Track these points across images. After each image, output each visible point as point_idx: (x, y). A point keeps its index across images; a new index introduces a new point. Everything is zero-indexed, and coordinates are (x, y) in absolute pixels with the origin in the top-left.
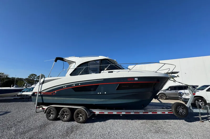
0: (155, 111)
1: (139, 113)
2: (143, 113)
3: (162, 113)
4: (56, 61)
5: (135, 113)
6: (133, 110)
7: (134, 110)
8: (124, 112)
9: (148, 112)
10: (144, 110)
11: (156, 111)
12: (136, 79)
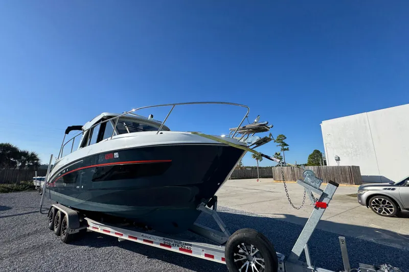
0: (188, 244)
1: (152, 242)
2: (161, 244)
3: (206, 255)
4: (67, 132)
5: (144, 240)
6: (142, 234)
7: (145, 234)
8: (125, 233)
9: (172, 243)
10: (162, 238)
11: (191, 245)
12: (116, 155)
